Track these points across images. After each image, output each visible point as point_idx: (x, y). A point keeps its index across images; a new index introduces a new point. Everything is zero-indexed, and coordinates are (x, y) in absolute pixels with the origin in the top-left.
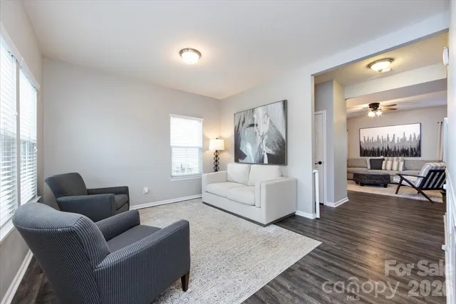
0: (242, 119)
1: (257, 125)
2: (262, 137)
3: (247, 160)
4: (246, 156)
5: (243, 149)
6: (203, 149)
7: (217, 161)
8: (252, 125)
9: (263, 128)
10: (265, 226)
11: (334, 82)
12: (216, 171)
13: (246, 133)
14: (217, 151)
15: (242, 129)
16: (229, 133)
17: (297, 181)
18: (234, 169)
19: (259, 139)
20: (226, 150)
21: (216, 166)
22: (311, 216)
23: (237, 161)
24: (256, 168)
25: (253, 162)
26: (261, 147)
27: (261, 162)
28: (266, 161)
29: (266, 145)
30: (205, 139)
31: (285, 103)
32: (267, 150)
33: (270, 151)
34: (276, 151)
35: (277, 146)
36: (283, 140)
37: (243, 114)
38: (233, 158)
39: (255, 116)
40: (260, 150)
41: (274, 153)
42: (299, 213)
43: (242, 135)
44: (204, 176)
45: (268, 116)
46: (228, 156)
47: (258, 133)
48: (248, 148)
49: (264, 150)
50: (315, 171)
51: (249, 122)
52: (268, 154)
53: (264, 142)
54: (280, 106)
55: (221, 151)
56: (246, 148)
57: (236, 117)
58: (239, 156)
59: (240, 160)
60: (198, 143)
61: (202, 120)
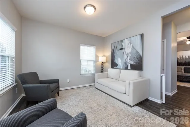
0: (116, 46)
1: (124, 49)
2: (128, 55)
3: (118, 67)
4: (117, 65)
5: (116, 61)
6: (96, 61)
7: (102, 67)
8: (122, 49)
9: (128, 50)
10: (132, 107)
11: (172, 23)
12: (102, 72)
13: (118, 53)
14: (102, 62)
15: (115, 51)
16: (109, 53)
17: (149, 80)
18: (111, 72)
19: (125, 56)
20: (107, 62)
21: (102, 69)
22: (159, 102)
23: (112, 67)
24: (124, 72)
25: (122, 68)
26: (127, 60)
27: (126, 68)
28: (129, 68)
29: (130, 59)
30: (97, 57)
31: (142, 35)
32: (130, 62)
33: (132, 63)
34: (136, 63)
35: (137, 60)
36: (141, 56)
37: (116, 43)
38: (111, 66)
39: (123, 44)
40: (126, 62)
41: (134, 64)
42: (150, 98)
43: (115, 55)
44: (96, 74)
45: (131, 44)
46: (108, 65)
47: (125, 53)
48: (119, 61)
49: (129, 62)
50: (162, 75)
51: (119, 47)
52: (131, 64)
53: (128, 58)
54: (139, 37)
55: (104, 62)
56: (118, 61)
57: (113, 46)
58: (114, 65)
59: (114, 67)
60: (94, 58)
61: (96, 47)
